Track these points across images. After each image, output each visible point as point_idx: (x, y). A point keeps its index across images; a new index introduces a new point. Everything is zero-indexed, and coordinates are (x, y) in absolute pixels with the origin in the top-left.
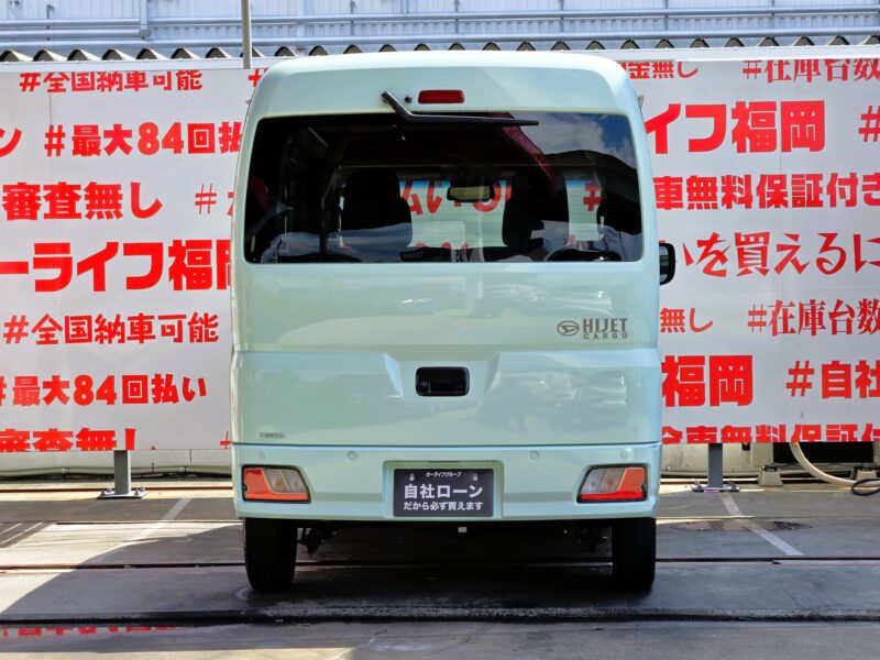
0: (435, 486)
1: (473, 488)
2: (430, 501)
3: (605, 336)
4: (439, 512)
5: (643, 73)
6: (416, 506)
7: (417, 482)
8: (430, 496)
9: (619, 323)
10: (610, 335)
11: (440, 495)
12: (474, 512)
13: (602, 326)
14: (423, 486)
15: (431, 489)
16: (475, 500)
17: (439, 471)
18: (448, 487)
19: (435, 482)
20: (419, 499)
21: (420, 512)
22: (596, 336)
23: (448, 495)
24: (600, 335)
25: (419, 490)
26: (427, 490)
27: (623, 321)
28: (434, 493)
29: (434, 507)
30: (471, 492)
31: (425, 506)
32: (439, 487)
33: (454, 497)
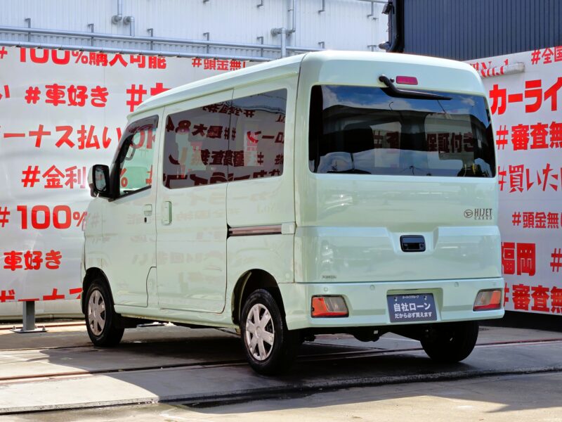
0: (408, 304)
1: (426, 304)
2: (407, 313)
3: (483, 218)
4: (412, 319)
5: (224, 67)
6: (401, 316)
7: (399, 302)
8: (407, 310)
9: (488, 211)
10: (485, 217)
11: (411, 309)
12: (428, 318)
13: (482, 212)
14: (402, 304)
15: (406, 306)
16: (428, 311)
17: (408, 295)
18: (414, 304)
19: (408, 302)
20: (402, 312)
21: (404, 319)
22: (479, 218)
23: (415, 309)
24: (481, 218)
25: (401, 307)
26: (404, 306)
27: (491, 210)
28: (408, 308)
29: (409, 316)
30: (425, 307)
31: (405, 316)
32: (410, 304)
33: (419, 310)
